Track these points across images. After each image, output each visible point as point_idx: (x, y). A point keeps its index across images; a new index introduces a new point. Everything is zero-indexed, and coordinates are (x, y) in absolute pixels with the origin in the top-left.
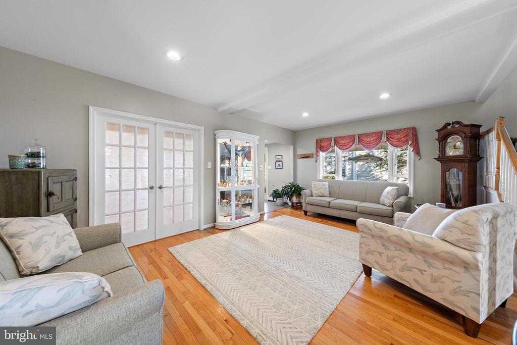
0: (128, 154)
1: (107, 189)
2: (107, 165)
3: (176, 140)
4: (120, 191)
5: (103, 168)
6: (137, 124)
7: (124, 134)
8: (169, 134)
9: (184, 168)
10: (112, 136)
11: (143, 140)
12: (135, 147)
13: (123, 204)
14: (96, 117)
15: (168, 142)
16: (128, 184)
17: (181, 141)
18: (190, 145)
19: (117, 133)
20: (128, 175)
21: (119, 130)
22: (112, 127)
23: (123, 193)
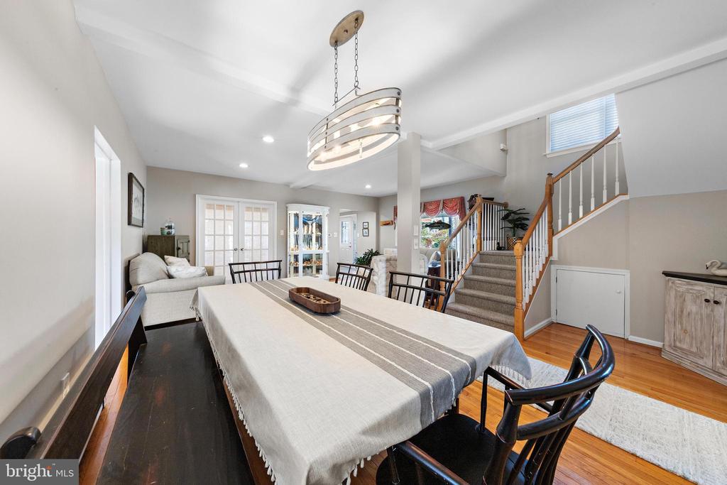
0: (220, 224)
1: (206, 249)
2: (206, 233)
3: (254, 213)
4: (214, 251)
5: (204, 235)
6: (226, 204)
7: (217, 211)
8: (248, 209)
9: (261, 235)
10: (209, 213)
11: (230, 215)
12: (224, 220)
13: (216, 260)
14: (200, 201)
15: (248, 215)
16: (219, 246)
17: (259, 213)
18: (266, 216)
19: (213, 211)
20: (219, 240)
21: (214, 209)
22: (210, 207)
23: (216, 253)
